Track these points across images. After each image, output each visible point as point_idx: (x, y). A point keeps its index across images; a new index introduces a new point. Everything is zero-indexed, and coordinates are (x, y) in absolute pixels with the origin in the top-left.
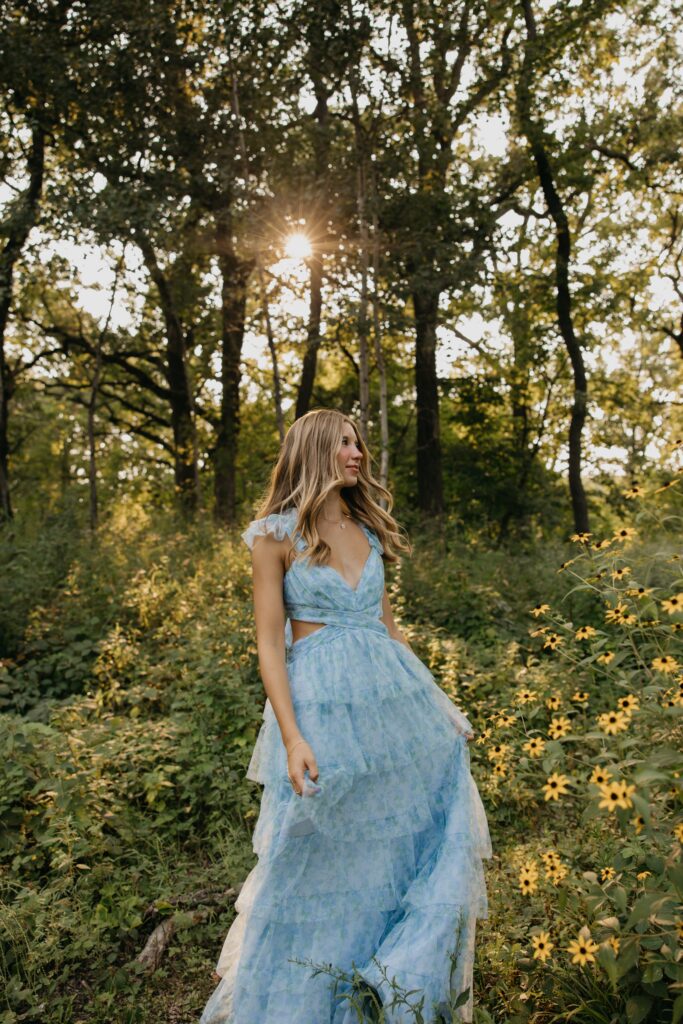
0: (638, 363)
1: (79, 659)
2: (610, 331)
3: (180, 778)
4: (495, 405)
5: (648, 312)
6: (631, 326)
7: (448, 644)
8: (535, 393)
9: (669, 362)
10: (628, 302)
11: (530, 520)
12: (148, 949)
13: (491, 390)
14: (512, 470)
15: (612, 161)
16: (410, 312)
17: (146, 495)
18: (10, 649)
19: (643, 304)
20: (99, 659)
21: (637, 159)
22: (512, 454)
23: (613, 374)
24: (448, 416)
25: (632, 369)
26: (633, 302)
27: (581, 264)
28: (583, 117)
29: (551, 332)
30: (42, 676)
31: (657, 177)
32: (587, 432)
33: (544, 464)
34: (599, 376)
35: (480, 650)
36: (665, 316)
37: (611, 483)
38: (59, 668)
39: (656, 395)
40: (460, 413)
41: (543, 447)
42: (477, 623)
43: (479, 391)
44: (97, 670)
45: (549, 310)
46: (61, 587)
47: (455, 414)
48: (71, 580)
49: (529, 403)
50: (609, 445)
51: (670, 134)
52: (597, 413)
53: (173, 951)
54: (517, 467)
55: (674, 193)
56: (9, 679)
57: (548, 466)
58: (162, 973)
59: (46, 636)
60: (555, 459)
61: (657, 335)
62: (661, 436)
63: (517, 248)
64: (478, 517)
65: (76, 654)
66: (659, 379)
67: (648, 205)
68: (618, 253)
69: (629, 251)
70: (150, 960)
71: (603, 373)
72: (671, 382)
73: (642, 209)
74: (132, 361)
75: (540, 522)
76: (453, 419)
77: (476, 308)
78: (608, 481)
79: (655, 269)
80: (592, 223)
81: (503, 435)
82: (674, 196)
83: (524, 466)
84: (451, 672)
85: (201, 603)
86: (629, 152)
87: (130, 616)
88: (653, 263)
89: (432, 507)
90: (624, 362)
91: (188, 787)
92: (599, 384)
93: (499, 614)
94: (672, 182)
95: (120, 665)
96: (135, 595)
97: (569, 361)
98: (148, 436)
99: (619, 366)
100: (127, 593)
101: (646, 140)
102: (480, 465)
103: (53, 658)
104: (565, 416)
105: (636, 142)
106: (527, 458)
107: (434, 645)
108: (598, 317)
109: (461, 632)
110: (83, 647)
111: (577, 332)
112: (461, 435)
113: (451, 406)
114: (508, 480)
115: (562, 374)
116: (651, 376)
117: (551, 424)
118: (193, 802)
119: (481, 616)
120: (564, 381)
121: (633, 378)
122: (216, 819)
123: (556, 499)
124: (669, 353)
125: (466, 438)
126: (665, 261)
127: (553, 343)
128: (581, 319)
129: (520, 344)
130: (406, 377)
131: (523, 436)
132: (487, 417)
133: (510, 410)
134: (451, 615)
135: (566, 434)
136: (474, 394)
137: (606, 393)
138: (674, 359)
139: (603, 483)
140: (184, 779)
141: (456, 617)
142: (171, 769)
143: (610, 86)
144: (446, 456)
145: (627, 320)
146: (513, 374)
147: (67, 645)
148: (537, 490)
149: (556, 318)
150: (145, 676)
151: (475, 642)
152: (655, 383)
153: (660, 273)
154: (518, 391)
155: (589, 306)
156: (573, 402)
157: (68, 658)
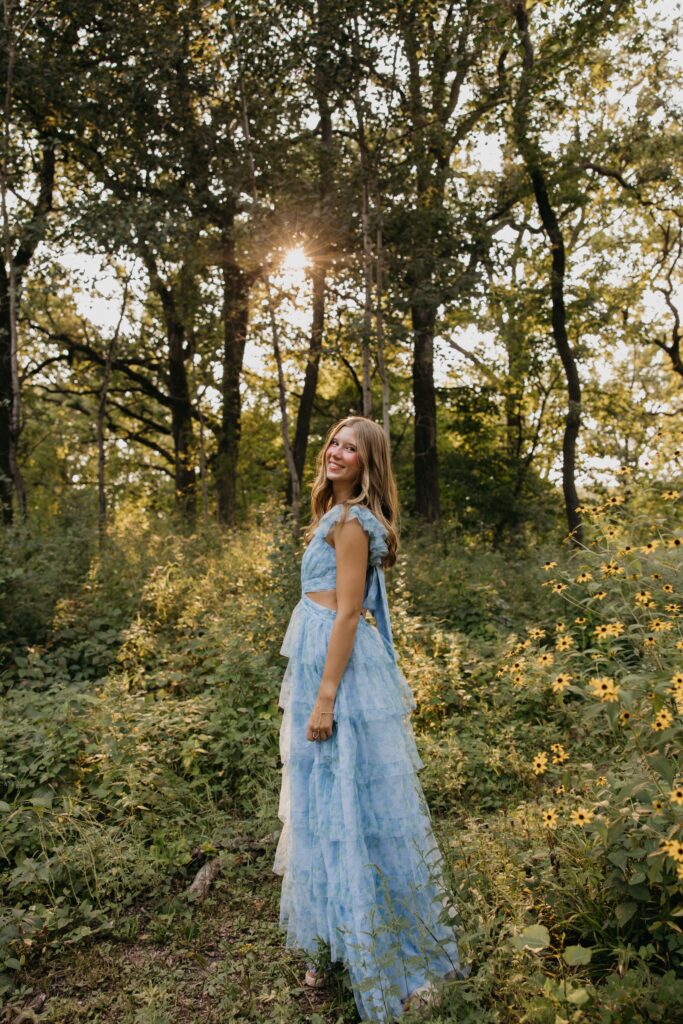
0: (631, 375)
1: (104, 647)
2: (603, 343)
3: (213, 746)
4: (491, 414)
5: (641, 324)
6: (624, 338)
7: (451, 637)
8: (530, 403)
9: (661, 373)
10: (621, 314)
11: (524, 528)
12: (196, 883)
13: (487, 400)
14: (507, 479)
15: (605, 178)
16: (407, 323)
17: (145, 500)
18: (39, 637)
19: (637, 316)
20: (124, 647)
21: (630, 175)
22: (507, 462)
23: (606, 386)
24: (444, 425)
25: (625, 381)
26: (626, 315)
27: (574, 278)
28: (577, 135)
29: (546, 345)
30: (70, 662)
31: (650, 194)
32: (580, 442)
33: (539, 473)
34: (593, 387)
35: (480, 643)
36: (658, 329)
37: (604, 492)
38: (86, 655)
39: (648, 407)
40: (457, 422)
41: (537, 456)
42: (477, 619)
43: (475, 401)
44: (121, 657)
45: (544, 322)
46: (84, 581)
47: (451, 423)
48: (92, 574)
49: (523, 412)
50: (602, 455)
51: (662, 153)
52: (591, 423)
53: (219, 884)
54: (511, 476)
55: (667, 209)
56: (42, 663)
57: (542, 476)
58: (209, 901)
59: (71, 626)
60: (549, 468)
61: (650, 346)
62: (654, 447)
63: (512, 262)
64: (474, 524)
65: (101, 642)
66: (652, 390)
67: (640, 221)
68: (611, 268)
69: (621, 265)
70: (200, 892)
71: (596, 385)
72: (663, 393)
73: (635, 223)
74: (134, 368)
75: (535, 529)
76: (449, 427)
77: (472, 319)
78: (601, 489)
79: (648, 282)
80: (586, 236)
81: (498, 443)
82: (665, 213)
83: (519, 474)
84: (455, 660)
85: (215, 599)
86: (623, 170)
87: (149, 609)
88: (645, 277)
89: (430, 513)
90: (617, 373)
91: (220, 754)
92: (592, 394)
93: (498, 611)
94: (663, 199)
95: (141, 654)
96: (152, 590)
97: (564, 372)
98: (146, 443)
99: (612, 377)
100: (146, 587)
101: (639, 158)
102: (476, 473)
103: (82, 644)
104: (560, 425)
105: (629, 161)
106: (522, 466)
107: (438, 636)
108: (591, 329)
109: (462, 627)
110: (108, 636)
111: (571, 344)
112: (456, 444)
113: (448, 415)
114: (503, 488)
115: (556, 384)
116: (644, 387)
117: (546, 433)
118: (225, 767)
119: (480, 612)
120: (558, 391)
121: (626, 389)
122: (246, 782)
123: (551, 507)
124: (662, 365)
125: (462, 447)
126: (657, 275)
127: (547, 355)
128: (575, 331)
129: (515, 354)
130: (402, 386)
131: (518, 445)
132: (482, 426)
133: (504, 420)
134: (452, 612)
135: (561, 443)
136: (470, 403)
137: (599, 404)
138: (666, 371)
139: (596, 492)
140: (216, 747)
141: (457, 614)
142: (203, 737)
143: (604, 104)
144: (443, 463)
145: (620, 332)
146: (509, 384)
147: (92, 634)
148: (531, 497)
149: (552, 330)
150: (166, 663)
151: (475, 637)
152: (648, 394)
153: (652, 286)
154: (512, 401)
155: (583, 319)
156: (566, 411)
157: (93, 646)
